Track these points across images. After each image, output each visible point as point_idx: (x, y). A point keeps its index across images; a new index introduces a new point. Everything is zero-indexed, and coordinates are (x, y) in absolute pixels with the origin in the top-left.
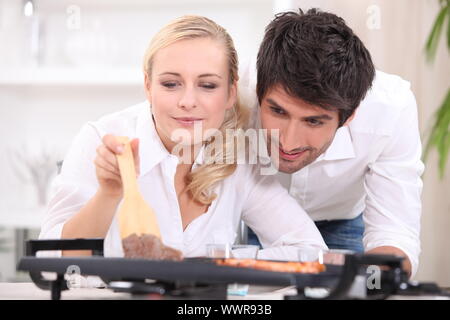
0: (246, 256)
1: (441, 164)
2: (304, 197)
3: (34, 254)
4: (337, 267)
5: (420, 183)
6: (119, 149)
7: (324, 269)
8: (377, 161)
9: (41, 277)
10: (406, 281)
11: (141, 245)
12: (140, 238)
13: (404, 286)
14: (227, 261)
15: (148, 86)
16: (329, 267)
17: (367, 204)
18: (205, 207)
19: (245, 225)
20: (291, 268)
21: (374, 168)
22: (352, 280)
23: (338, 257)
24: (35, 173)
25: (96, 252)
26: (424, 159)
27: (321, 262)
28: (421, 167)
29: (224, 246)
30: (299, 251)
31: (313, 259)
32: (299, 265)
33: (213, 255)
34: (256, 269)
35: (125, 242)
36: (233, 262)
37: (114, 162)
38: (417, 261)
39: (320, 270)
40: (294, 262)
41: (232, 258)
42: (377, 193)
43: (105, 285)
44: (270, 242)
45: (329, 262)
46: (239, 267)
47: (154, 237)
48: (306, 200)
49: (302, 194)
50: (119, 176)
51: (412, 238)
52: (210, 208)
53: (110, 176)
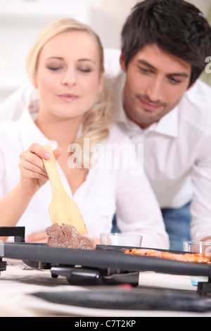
6: (47, 155)
11: (62, 234)
12: (61, 227)
37: (41, 166)
50: (46, 173)
53: (37, 176)
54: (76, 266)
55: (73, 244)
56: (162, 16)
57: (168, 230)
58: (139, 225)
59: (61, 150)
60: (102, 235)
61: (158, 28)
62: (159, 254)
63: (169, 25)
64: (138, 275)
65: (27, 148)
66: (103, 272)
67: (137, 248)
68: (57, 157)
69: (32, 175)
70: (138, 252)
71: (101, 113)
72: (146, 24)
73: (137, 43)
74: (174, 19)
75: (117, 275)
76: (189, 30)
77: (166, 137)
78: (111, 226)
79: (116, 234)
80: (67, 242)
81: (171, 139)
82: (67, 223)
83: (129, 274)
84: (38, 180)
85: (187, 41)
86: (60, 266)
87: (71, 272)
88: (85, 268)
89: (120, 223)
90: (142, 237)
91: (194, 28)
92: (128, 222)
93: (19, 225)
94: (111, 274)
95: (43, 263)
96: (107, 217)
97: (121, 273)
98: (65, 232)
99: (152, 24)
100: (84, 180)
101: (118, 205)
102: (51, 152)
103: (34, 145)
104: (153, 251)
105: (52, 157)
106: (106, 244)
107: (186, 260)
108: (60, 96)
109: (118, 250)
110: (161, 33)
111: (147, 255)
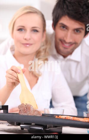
6: (19, 71)
12: (25, 105)
37: (16, 76)
50: (18, 79)
53: (14, 81)
54: (32, 124)
55: (31, 113)
57: (77, 106)
58: (63, 104)
59: (26, 69)
60: (45, 109)
61: (68, 8)
62: (71, 118)
63: (73, 6)
64: (62, 128)
65: (9, 68)
66: (45, 127)
67: (61, 115)
68: (24, 72)
69: (12, 81)
70: (62, 117)
71: (44, 51)
72: (62, 7)
73: (59, 16)
74: (75, 4)
75: (52, 128)
76: (82, 8)
77: (75, 61)
78: (49, 104)
79: (52, 108)
80: (28, 113)
81: (78, 62)
82: (28, 103)
83: (57, 128)
84: (15, 83)
85: (81, 13)
86: (25, 124)
87: (29, 127)
88: (37, 125)
89: (54, 103)
90: (64, 110)
91: (85, 7)
92: (57, 103)
93: (5, 104)
94: (49, 128)
95: (17, 123)
96: (48, 100)
97: (54, 127)
98: (27, 108)
99: (65, 6)
100: (37, 82)
101: (53, 95)
102: (21, 69)
103: (13, 67)
104: (69, 116)
105: (21, 72)
106: (47, 113)
107: (84, 121)
108: (23, 44)
109: (52, 116)
110: (69, 10)
111: (66, 118)
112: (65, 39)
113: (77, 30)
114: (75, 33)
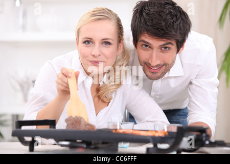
0: (128, 128)
1: (227, 80)
2: (158, 97)
3: (20, 128)
4: (173, 133)
5: (217, 90)
6: (70, 75)
7: (167, 134)
8: (195, 78)
9: (24, 139)
10: (208, 140)
11: (75, 122)
12: (74, 118)
13: (207, 142)
14: (118, 130)
15: (78, 43)
16: (169, 133)
17: (190, 100)
18: (107, 104)
19: (128, 112)
20: (150, 134)
21: (194, 82)
22: (181, 140)
23: (174, 128)
24: (21, 86)
25: (52, 126)
26: (219, 78)
27: (166, 130)
28: (217, 82)
29: (117, 123)
30: (155, 125)
31: (162, 129)
32: (154, 132)
33: (111, 127)
34: (132, 135)
35: (67, 120)
36: (121, 131)
37: (66, 82)
38: (214, 130)
39: (165, 135)
40: (152, 131)
41: (121, 129)
42: (194, 94)
43: (56, 143)
44: (140, 121)
45: (170, 130)
46: (124, 134)
47: (81, 118)
48: (159, 98)
49: (157, 95)
50: (69, 88)
51: (212, 117)
52: (110, 104)
56: (148, 14)
61: (146, 23)
69: (61, 88)
99: (143, 21)
110: (148, 26)
112: (150, 62)
113: (165, 48)
114: (162, 51)
